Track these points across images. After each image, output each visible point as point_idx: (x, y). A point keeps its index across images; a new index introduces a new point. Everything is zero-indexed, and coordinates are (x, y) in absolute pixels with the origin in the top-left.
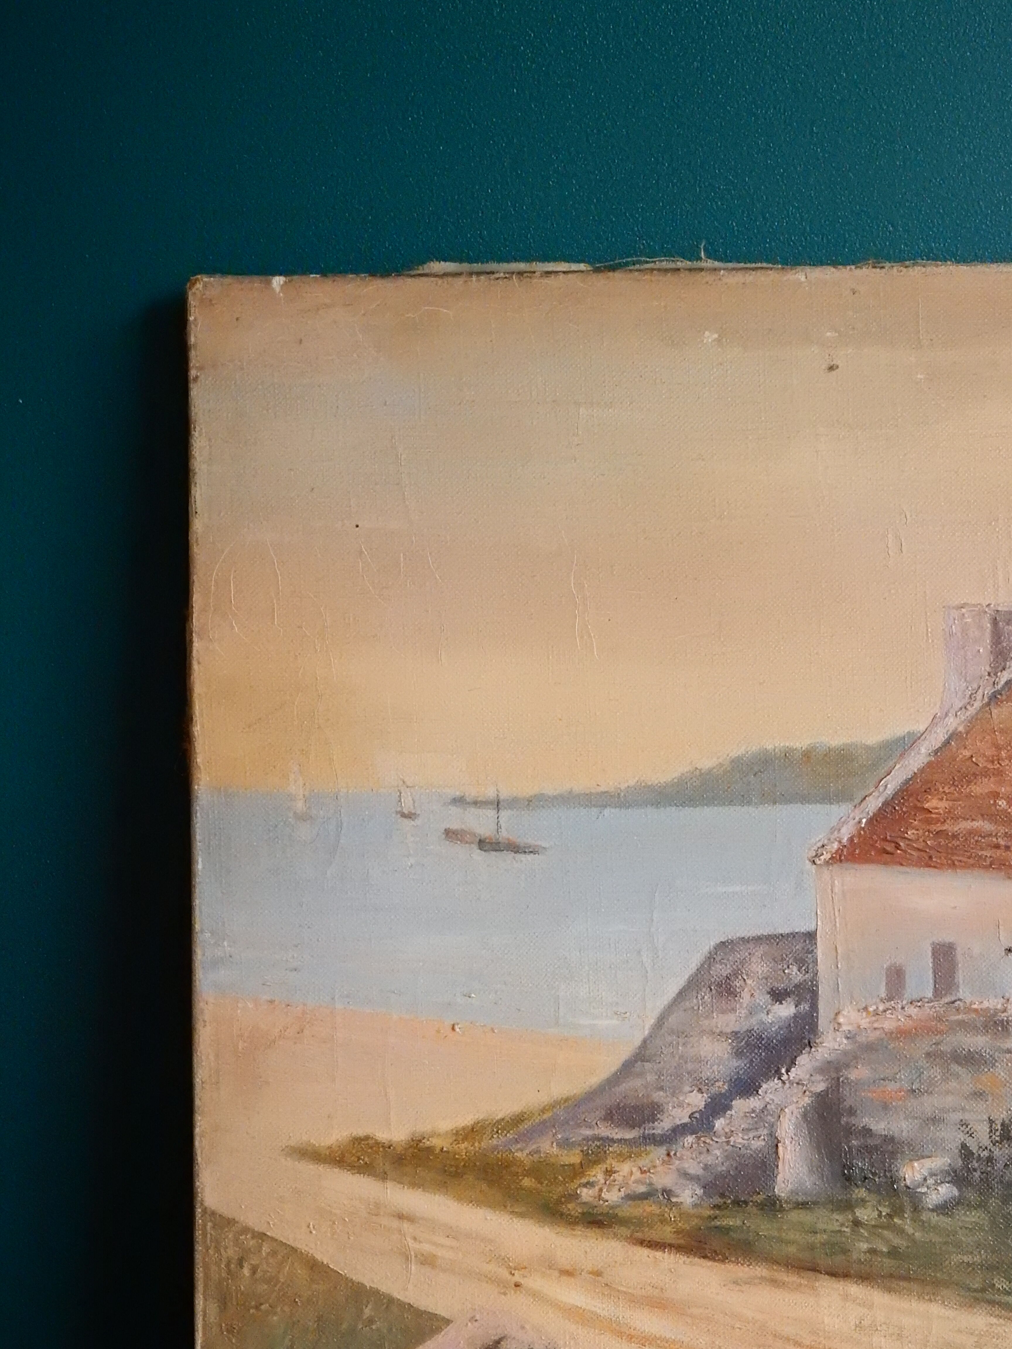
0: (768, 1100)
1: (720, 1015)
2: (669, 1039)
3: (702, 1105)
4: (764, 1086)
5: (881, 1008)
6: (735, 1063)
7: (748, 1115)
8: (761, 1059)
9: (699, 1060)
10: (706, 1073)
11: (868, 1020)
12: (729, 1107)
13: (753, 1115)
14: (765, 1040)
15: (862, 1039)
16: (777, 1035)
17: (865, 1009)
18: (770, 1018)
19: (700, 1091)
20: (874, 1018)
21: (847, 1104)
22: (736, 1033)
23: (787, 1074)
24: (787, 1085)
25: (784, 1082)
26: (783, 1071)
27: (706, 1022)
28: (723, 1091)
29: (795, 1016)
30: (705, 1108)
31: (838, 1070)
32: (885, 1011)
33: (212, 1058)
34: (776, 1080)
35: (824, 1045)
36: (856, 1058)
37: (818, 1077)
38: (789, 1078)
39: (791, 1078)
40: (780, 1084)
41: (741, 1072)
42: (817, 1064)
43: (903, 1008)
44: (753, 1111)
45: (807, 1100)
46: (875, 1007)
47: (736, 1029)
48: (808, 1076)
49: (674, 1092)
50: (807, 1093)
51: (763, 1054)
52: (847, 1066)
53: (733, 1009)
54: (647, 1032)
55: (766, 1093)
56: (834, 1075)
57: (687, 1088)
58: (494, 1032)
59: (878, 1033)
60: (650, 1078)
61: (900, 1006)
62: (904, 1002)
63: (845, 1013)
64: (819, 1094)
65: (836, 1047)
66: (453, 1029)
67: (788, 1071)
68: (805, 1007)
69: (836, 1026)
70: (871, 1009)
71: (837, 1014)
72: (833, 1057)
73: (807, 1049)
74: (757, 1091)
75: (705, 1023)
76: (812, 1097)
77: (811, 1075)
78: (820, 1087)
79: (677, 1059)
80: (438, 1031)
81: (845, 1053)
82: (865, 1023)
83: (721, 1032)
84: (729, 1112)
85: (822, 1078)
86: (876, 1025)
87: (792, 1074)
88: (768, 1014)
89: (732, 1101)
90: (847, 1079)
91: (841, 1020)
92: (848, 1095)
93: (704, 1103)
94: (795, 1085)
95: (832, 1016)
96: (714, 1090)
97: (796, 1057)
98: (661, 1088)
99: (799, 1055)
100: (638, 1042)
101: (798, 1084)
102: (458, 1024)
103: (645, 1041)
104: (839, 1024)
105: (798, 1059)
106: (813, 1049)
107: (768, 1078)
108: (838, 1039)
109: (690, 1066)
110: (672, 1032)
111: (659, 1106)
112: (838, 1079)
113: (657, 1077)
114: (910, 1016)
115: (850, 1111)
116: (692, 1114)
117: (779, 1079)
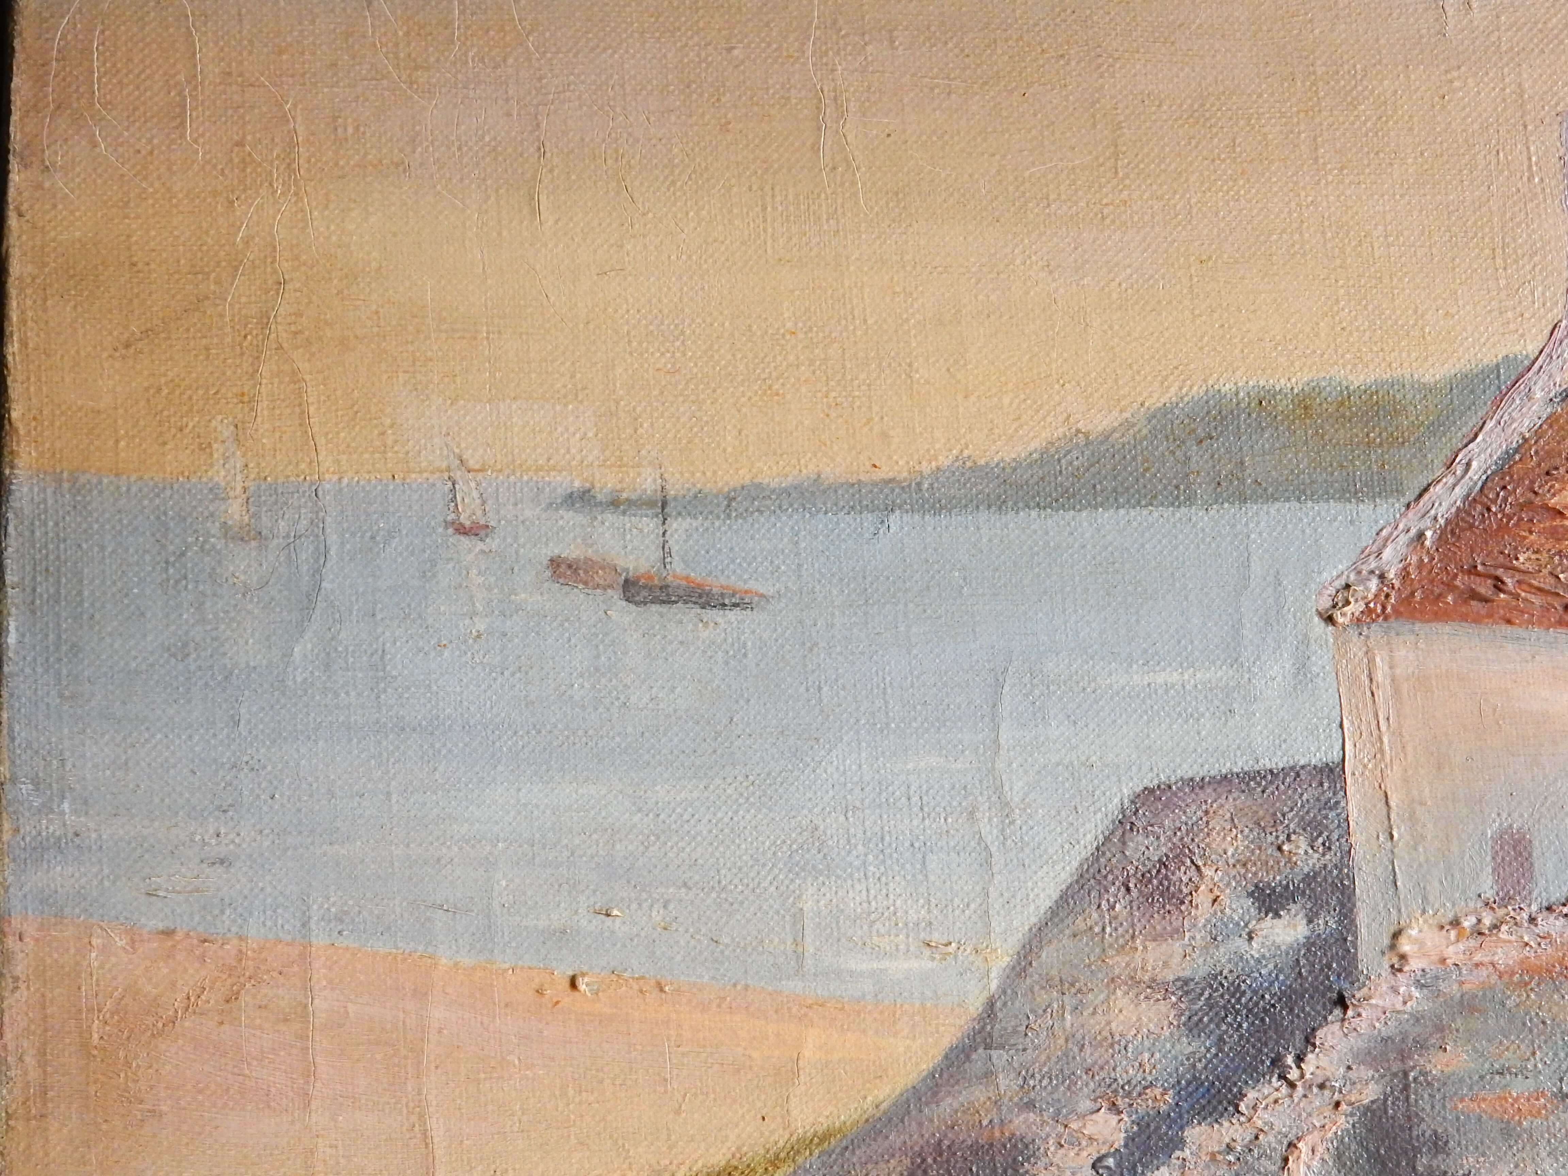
0: (1259, 1124)
1: (1151, 945)
2: (1043, 998)
3: (1119, 1140)
4: (1252, 1094)
5: (1487, 921)
6: (1186, 1046)
7: (1220, 1157)
8: (1241, 1037)
9: (1111, 1041)
10: (1127, 1071)
11: (1461, 947)
12: (1180, 1144)
13: (1231, 1158)
14: (1249, 994)
15: (1451, 988)
16: (1271, 984)
17: (1456, 923)
18: (1256, 948)
19: (1114, 1108)
20: (1472, 943)
21: (1425, 1128)
22: (1186, 982)
23: (1299, 1067)
24: (1300, 1090)
25: (1292, 1085)
26: (1290, 1060)
27: (1122, 960)
28: (1164, 1108)
29: (1309, 944)
30: (1126, 1146)
31: (1403, 1057)
32: (1495, 927)
33: (30, 1060)
34: (1274, 1080)
35: (1373, 1001)
36: (1440, 1028)
37: (1367, 1073)
38: (1302, 1076)
39: (1308, 1076)
40: (1284, 1090)
41: (1199, 1066)
42: (1361, 1044)
43: (1532, 920)
44: (1229, 1148)
45: (1342, 1122)
46: (1473, 920)
47: (1187, 973)
48: (1342, 1070)
49: (1058, 1112)
50: (1343, 1107)
51: (1245, 1025)
52: (1421, 1045)
53: (1177, 931)
54: (994, 985)
55: (1255, 1108)
56: (1396, 1067)
57: (1086, 1105)
58: (662, 990)
59: (1484, 972)
60: (1006, 1083)
61: (1525, 916)
62: (1534, 908)
63: (1414, 932)
64: (1368, 1108)
65: (1399, 1006)
66: (573, 984)
67: (1299, 1059)
68: (1328, 923)
69: (1395, 960)
70: (1468, 923)
71: (1396, 935)
72: (1390, 1029)
73: (1338, 1012)
74: (1237, 1107)
75: (1118, 963)
76: (1352, 1115)
77: (1349, 1068)
78: (1370, 1093)
79: (1061, 1041)
80: (539, 992)
81: (1417, 1018)
82: (1455, 952)
83: (1154, 980)
84: (1178, 1153)
85: (1371, 1073)
86: (1478, 958)
87: (1309, 1066)
88: (1251, 938)
89: (1182, 1128)
90: (1425, 1074)
91: (1405, 946)
92: (1428, 1108)
93: (1123, 1135)
94: (1315, 1090)
95: (1386, 941)
96: (1142, 1107)
97: (1314, 1030)
98: (1030, 1105)
99: (1321, 1026)
100: (975, 1004)
101: (1322, 1086)
102: (583, 975)
103: (991, 1004)
104: (1403, 957)
105: (1320, 1033)
106: (1350, 1013)
107: (1256, 1075)
108: (1402, 990)
109: (1089, 1056)
110: (1048, 983)
111: (1027, 1146)
112: (1406, 1074)
113: (1020, 1081)
114: (1547, 936)
115: (1435, 1144)
116: (1100, 1159)
117: (1282, 1077)
